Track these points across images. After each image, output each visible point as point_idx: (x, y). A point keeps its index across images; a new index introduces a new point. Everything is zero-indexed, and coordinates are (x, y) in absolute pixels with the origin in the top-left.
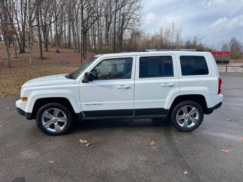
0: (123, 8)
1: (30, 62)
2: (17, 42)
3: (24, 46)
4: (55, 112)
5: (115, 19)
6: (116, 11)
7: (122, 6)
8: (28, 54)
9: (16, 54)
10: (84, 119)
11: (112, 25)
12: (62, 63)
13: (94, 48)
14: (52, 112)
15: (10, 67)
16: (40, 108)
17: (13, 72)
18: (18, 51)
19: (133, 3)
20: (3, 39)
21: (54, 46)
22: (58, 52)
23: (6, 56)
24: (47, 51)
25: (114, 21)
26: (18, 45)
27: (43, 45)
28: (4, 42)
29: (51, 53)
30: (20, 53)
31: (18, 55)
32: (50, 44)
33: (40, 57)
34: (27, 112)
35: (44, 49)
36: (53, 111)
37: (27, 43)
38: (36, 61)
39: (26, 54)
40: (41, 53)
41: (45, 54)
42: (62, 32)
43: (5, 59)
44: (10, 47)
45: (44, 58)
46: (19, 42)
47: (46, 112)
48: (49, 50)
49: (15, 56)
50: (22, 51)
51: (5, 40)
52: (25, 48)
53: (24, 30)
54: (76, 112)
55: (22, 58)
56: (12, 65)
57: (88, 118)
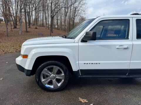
0: (75, 4)
1: (20, 34)
2: (12, 22)
3: (16, 24)
4: (54, 69)
5: (71, 10)
6: (71, 5)
7: (75, 3)
8: (19, 29)
9: (11, 29)
10: (80, 76)
11: (68, 14)
12: (39, 35)
13: (57, 27)
14: (51, 70)
15: (8, 36)
16: (40, 65)
17: (9, 39)
18: (13, 27)
19: (81, 1)
20: (4, 20)
21: (34, 25)
22: (36, 28)
23: (6, 30)
24: (30, 27)
25: (70, 11)
26: (13, 24)
27: (28, 24)
28: (5, 22)
29: (32, 29)
30: (14, 28)
31: (13, 30)
32: (31, 24)
33: (25, 31)
34: (27, 69)
35: (28, 27)
36: (52, 68)
37: (18, 23)
38: (23, 33)
39: (17, 29)
40: (26, 28)
41: (29, 30)
42: (39, 17)
43: (5, 32)
44: (8, 25)
45: (28, 32)
46: (13, 22)
47: (46, 69)
48: (31, 27)
49: (11, 30)
50: (15, 27)
51: (5, 21)
52: (17, 26)
53: (16, 15)
54: (74, 70)
55: (15, 31)
56: (9, 35)
57: (84, 76)
